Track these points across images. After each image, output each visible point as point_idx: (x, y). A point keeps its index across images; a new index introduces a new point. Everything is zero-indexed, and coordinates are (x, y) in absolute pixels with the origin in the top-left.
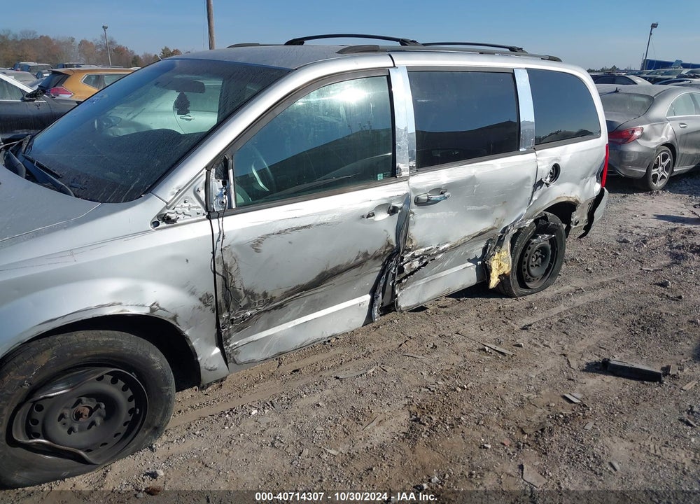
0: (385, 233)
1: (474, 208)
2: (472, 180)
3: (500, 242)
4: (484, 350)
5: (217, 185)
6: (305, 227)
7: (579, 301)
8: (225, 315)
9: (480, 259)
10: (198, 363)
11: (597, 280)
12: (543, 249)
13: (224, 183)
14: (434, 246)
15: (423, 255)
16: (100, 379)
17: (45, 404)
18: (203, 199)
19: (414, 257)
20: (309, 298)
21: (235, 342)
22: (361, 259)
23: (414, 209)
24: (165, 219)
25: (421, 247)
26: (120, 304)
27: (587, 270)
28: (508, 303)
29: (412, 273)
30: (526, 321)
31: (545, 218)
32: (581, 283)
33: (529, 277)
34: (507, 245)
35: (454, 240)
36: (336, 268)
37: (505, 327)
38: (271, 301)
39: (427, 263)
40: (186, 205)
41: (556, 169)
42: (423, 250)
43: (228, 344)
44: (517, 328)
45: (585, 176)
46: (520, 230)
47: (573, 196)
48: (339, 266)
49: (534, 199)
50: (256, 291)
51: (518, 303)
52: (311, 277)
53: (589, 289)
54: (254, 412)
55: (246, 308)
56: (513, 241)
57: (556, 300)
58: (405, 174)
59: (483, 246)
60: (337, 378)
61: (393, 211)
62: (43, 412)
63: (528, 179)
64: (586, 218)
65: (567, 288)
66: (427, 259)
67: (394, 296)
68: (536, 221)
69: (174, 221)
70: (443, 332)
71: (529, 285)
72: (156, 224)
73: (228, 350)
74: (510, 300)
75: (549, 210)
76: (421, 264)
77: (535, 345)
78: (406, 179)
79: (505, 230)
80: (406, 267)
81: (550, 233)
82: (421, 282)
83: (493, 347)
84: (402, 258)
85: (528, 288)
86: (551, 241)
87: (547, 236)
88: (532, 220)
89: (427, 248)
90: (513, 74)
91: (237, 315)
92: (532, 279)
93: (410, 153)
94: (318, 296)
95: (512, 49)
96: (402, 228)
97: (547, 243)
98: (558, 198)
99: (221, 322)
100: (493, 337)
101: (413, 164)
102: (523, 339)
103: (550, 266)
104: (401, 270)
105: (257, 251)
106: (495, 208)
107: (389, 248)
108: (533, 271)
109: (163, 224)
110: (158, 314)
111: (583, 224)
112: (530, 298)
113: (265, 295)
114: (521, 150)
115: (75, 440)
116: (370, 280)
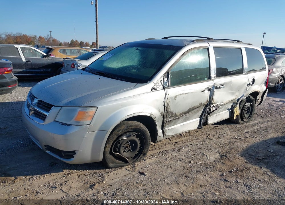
0: (207, 97)
1: (231, 91)
2: (231, 82)
3: (237, 104)
4: (236, 138)
5: (166, 79)
6: (187, 93)
7: (262, 125)
8: (165, 119)
9: (230, 109)
10: (157, 133)
11: (266, 120)
12: (248, 107)
13: (167, 79)
14: (220, 103)
15: (216, 106)
16: (134, 136)
17: (121, 142)
18: (162, 84)
19: (214, 106)
20: (185, 117)
21: (166, 129)
22: (200, 105)
23: (215, 90)
24: (154, 89)
25: (216, 103)
26: (144, 112)
27: (261, 116)
28: (238, 126)
29: (213, 112)
30: (246, 131)
31: (249, 97)
32: (261, 120)
33: (244, 117)
34: (238, 105)
35: (225, 102)
36: (193, 107)
37: (240, 132)
38: (176, 116)
39: (217, 108)
40: (158, 85)
41: (254, 80)
42: (216, 104)
43: (164, 129)
44: (244, 132)
45: (261, 84)
46: (242, 100)
47: (258, 90)
48: (194, 107)
49: (247, 90)
50: (173, 113)
51: (241, 126)
52: (186, 109)
53: (265, 122)
54: (170, 152)
55: (170, 118)
56: (240, 104)
57: (254, 125)
58: (213, 78)
59: (232, 105)
60: (191, 145)
61: (209, 90)
62: (120, 144)
63: (246, 83)
64: (261, 98)
65: (256, 122)
66: (217, 107)
67: (207, 119)
68: (247, 98)
69: (156, 89)
70: (220, 133)
71: (244, 120)
72: (152, 90)
73: (164, 131)
74: (238, 125)
75: (251, 94)
76: (215, 109)
77: (252, 137)
78: (213, 80)
79: (238, 100)
80: (211, 109)
81: (250, 102)
82: (215, 115)
83: (239, 137)
84: (211, 106)
85: (244, 121)
86: (251, 105)
87: (249, 103)
88: (246, 97)
89: (218, 104)
90: (241, 49)
91: (168, 120)
92: (245, 118)
93: (214, 72)
94: (187, 116)
95: (238, 41)
96: (211, 96)
97: (249, 106)
98: (254, 90)
99: (164, 121)
100: (237, 135)
101: (215, 76)
102: (247, 135)
103: (250, 114)
104: (210, 110)
105: (175, 100)
106: (236, 92)
107: (207, 102)
108: (245, 115)
109: (153, 90)
110: (152, 116)
111: (260, 100)
112: (245, 124)
113: (175, 114)
114: (244, 73)
115: (125, 155)
116: (200, 113)
